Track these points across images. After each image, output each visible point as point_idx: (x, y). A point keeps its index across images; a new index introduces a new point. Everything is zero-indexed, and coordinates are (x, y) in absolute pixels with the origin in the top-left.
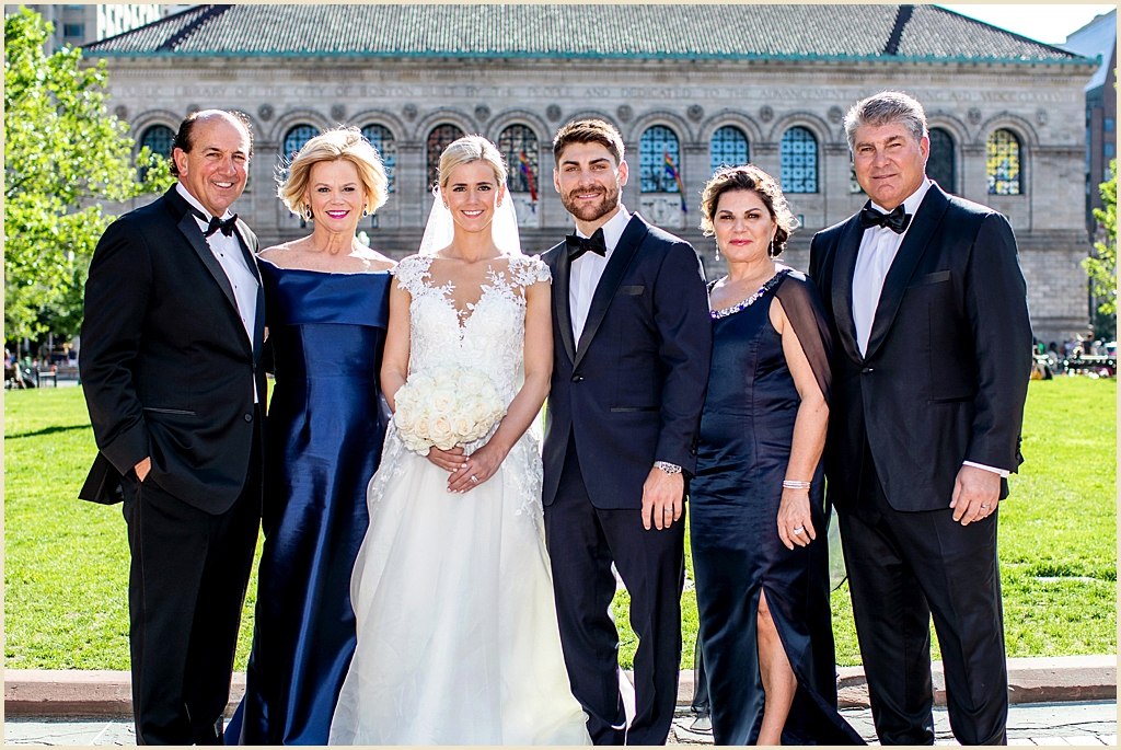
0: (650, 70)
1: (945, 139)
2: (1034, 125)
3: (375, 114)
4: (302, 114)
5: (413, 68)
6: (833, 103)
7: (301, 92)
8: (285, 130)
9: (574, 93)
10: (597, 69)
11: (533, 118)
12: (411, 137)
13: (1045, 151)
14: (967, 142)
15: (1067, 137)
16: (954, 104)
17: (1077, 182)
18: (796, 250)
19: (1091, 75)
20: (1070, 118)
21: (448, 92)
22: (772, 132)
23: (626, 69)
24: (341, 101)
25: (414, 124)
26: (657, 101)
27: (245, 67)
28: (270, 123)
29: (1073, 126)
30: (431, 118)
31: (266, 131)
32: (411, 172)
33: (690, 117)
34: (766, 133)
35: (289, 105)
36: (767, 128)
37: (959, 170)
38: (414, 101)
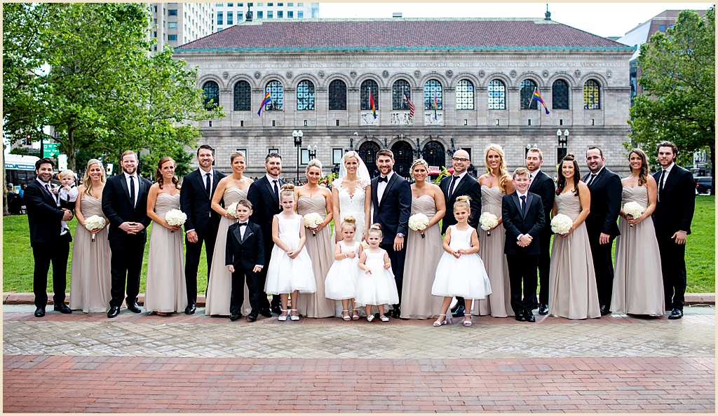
0: (429, 54)
1: (564, 84)
2: (605, 78)
3: (306, 75)
4: (274, 76)
5: (322, 55)
6: (512, 69)
7: (273, 66)
8: (266, 82)
9: (394, 65)
10: (405, 54)
11: (376, 77)
12: (321, 86)
13: (610, 90)
14: (574, 86)
15: (621, 83)
16: (568, 69)
17: (626, 104)
18: (496, 135)
19: (632, 54)
20: (622, 74)
21: (338, 65)
22: (484, 82)
23: (418, 54)
24: (290, 70)
25: (323, 80)
26: (432, 69)
27: (248, 55)
28: (259, 80)
29: (624, 78)
30: (331, 77)
31: (257, 83)
32: (322, 101)
33: (448, 76)
34: (482, 83)
35: (268, 72)
36: (482, 80)
37: (570, 98)
38: (323, 69)
